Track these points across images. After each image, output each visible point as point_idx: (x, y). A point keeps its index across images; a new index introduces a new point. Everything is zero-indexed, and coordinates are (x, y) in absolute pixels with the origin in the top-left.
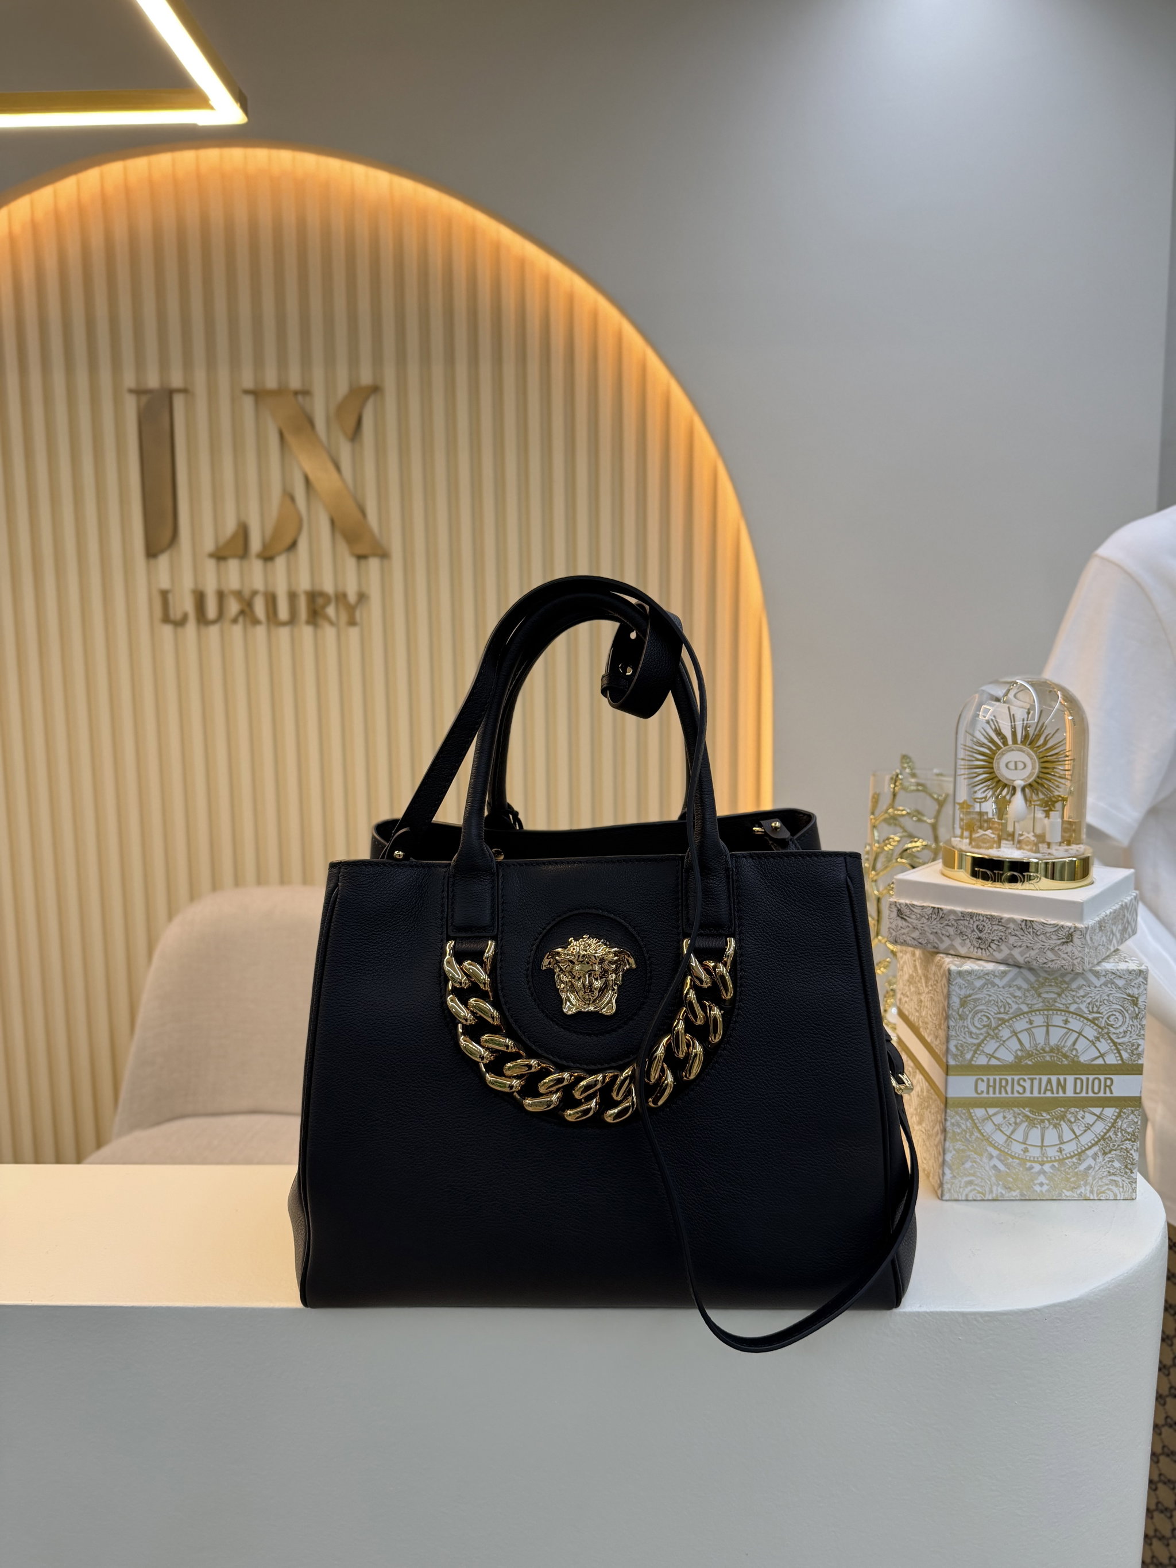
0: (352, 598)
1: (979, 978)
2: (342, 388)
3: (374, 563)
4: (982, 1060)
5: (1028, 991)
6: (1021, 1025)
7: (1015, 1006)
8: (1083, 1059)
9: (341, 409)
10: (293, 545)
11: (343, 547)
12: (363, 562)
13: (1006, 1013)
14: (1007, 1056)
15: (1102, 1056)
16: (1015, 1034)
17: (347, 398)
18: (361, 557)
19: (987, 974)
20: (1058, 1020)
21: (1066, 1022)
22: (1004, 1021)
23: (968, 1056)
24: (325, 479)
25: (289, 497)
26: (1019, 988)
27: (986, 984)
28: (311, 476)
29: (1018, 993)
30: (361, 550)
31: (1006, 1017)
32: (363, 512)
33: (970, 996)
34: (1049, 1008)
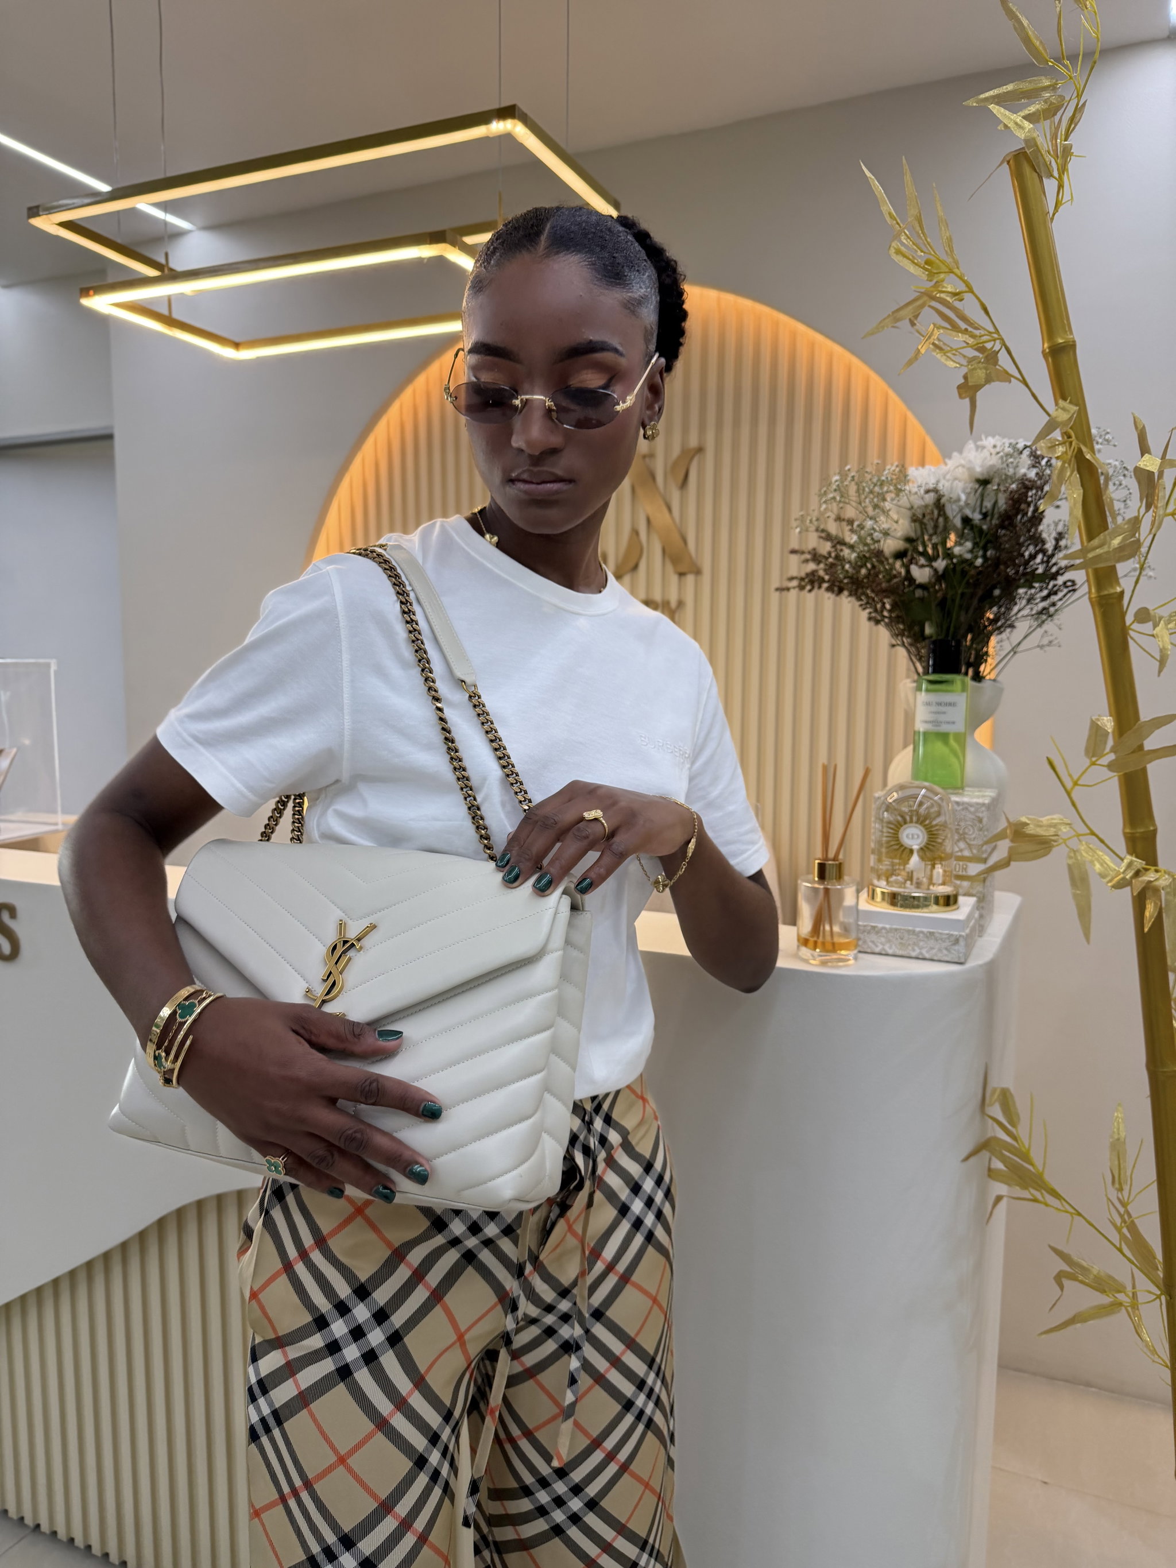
0: (673, 604)
2: (676, 451)
3: (690, 579)
9: (675, 464)
10: (635, 567)
11: (670, 568)
12: (683, 578)
17: (679, 458)
18: (682, 574)
24: (661, 517)
25: (635, 532)
28: (651, 518)
30: (682, 570)
32: (685, 541)
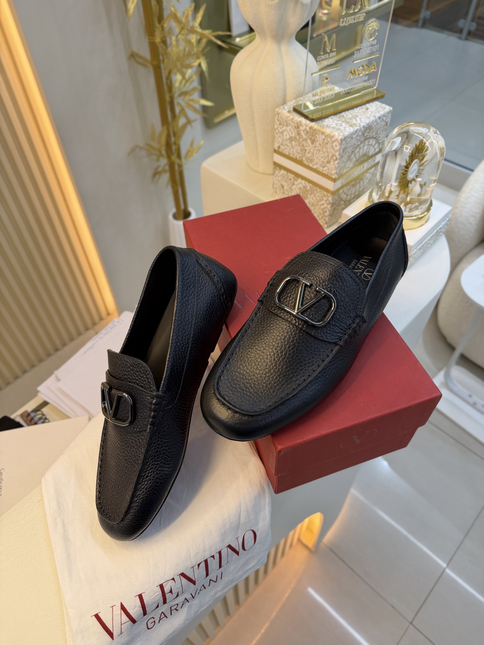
1: (349, 138)
4: (345, 171)
5: (361, 135)
6: (358, 150)
7: (357, 144)
8: (370, 154)
13: (354, 148)
14: (351, 165)
15: (375, 150)
16: (355, 155)
19: (351, 135)
20: (367, 143)
21: (369, 142)
22: (353, 152)
23: (341, 172)
26: (359, 136)
27: (350, 140)
29: (358, 138)
31: (353, 150)
33: (345, 147)
34: (366, 139)
